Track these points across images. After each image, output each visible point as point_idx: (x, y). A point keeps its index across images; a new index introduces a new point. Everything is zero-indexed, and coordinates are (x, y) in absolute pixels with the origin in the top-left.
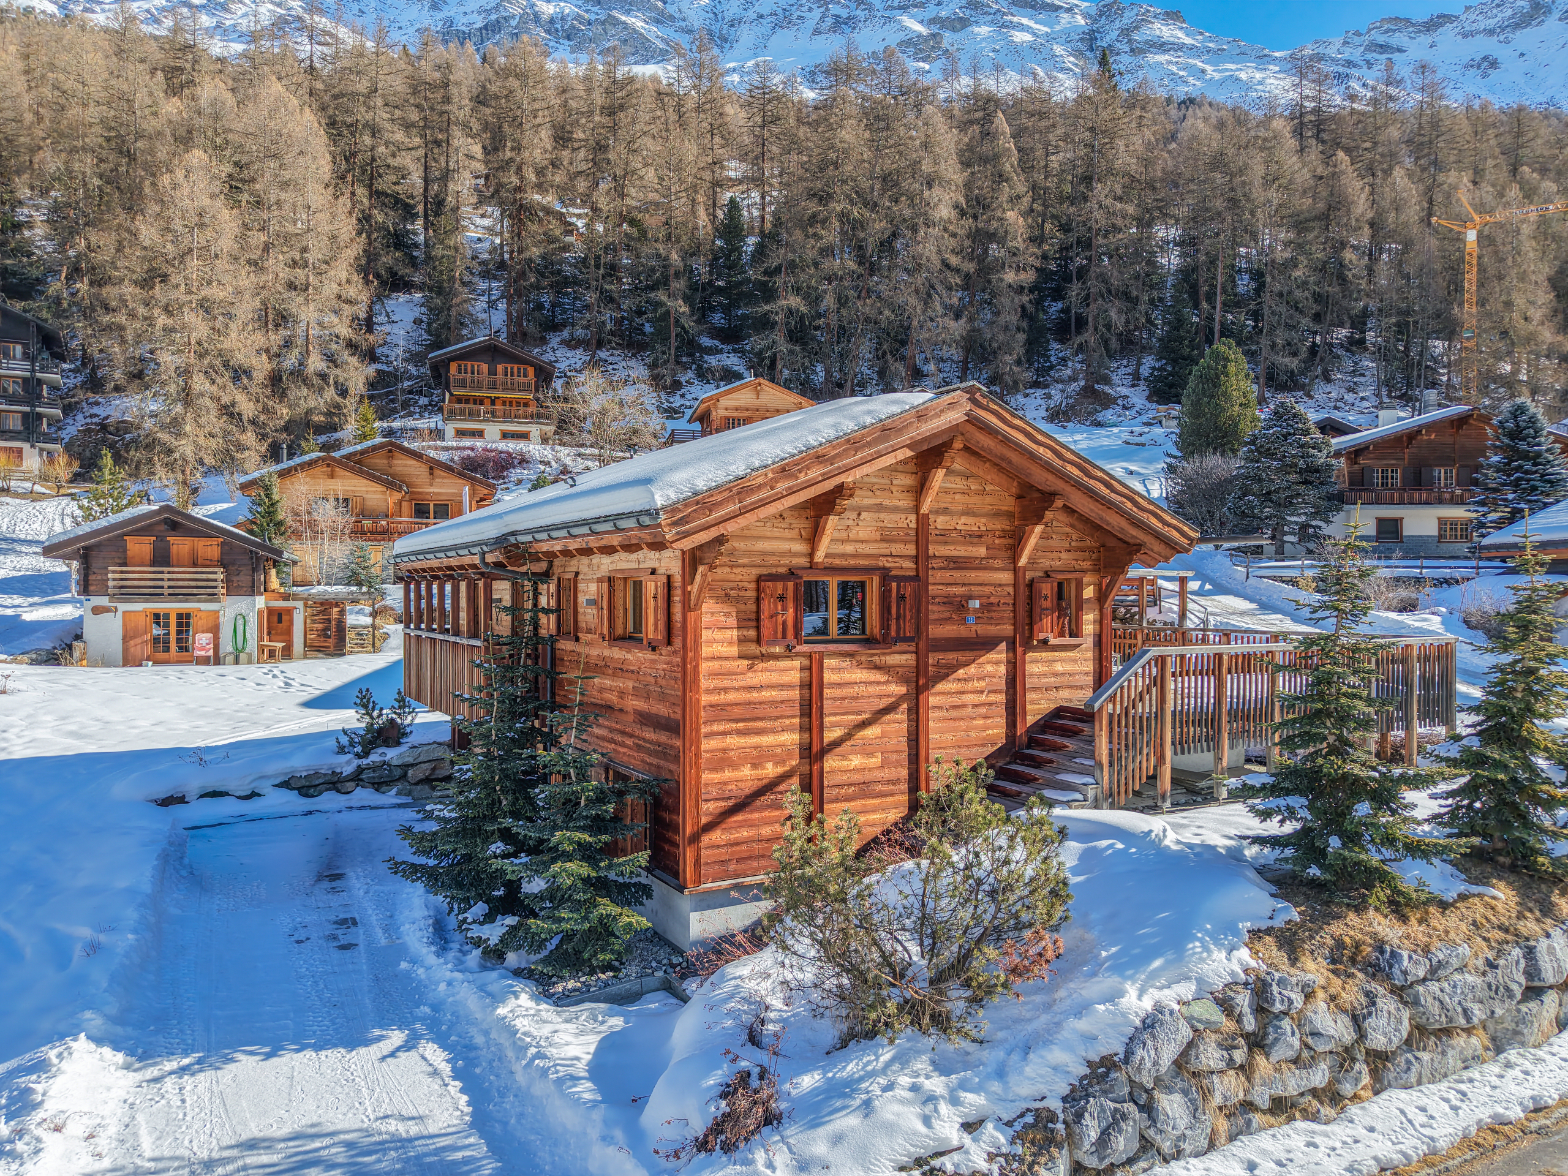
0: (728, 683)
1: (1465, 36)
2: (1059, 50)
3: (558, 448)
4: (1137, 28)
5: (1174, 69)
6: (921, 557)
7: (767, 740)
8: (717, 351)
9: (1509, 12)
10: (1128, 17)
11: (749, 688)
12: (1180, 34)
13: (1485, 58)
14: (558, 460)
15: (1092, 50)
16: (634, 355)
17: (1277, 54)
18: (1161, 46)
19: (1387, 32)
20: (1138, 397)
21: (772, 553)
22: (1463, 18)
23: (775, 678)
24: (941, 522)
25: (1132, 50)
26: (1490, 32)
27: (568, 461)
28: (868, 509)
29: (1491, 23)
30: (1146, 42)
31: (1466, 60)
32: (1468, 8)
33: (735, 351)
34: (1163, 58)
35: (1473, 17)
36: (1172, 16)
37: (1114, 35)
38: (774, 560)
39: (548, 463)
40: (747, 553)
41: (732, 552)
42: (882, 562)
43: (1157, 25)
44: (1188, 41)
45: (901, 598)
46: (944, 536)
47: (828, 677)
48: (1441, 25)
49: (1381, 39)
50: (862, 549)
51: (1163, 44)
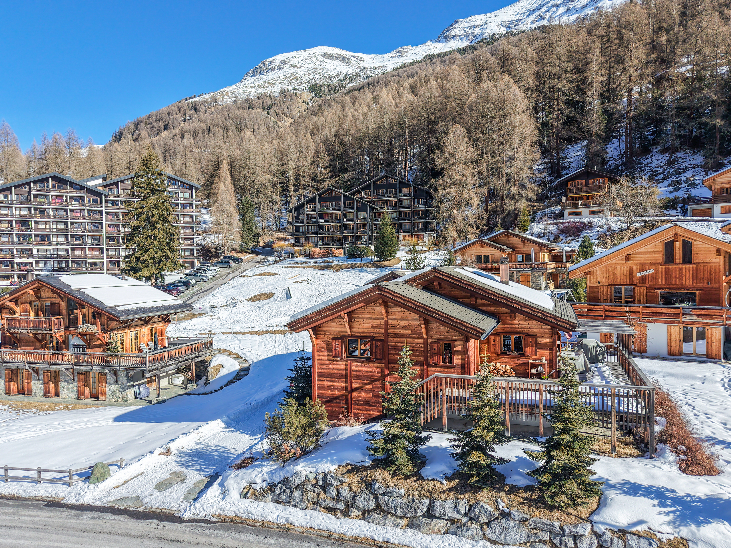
0: (324, 367)
6: (387, 333)
7: (336, 384)
11: (329, 369)
14: (607, 225)
21: (336, 331)
23: (337, 367)
24: (393, 322)
28: (367, 318)
38: (337, 333)
39: (602, 227)
40: (329, 331)
41: (325, 331)
42: (372, 335)
45: (376, 346)
46: (394, 327)
47: (353, 368)
50: (365, 330)
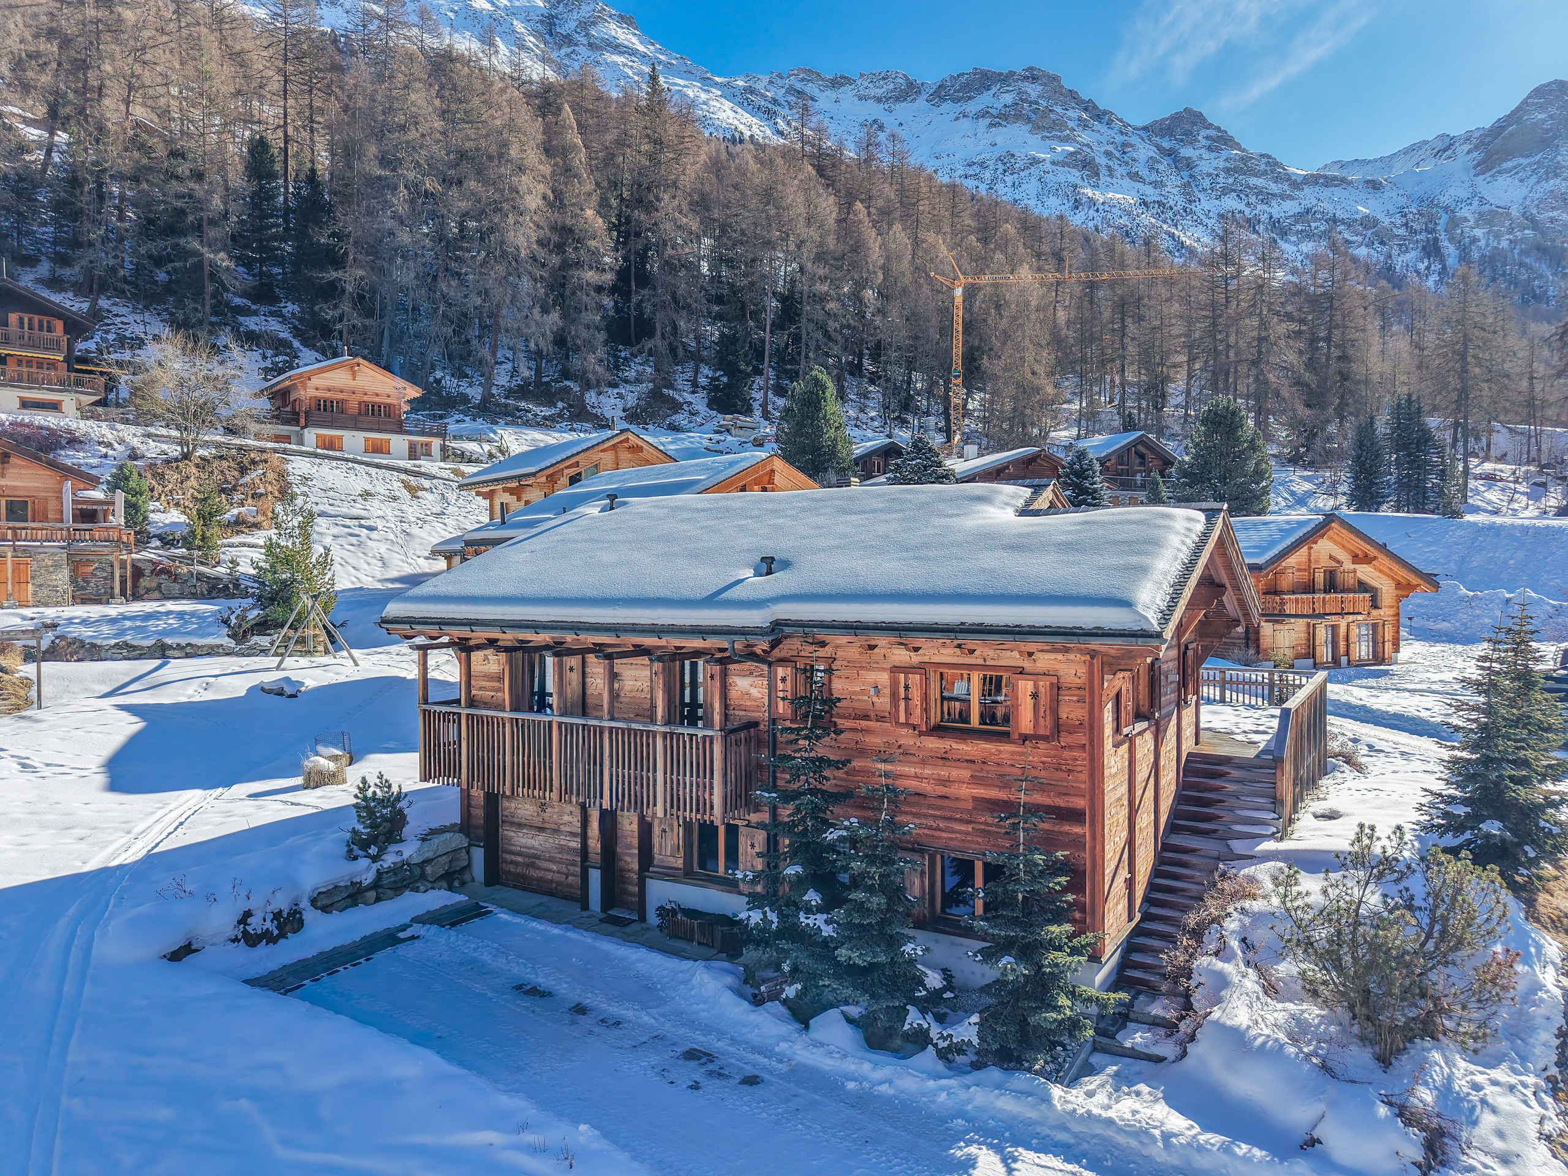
1: (860, 99)
2: (519, 26)
3: (119, 426)
4: (594, 23)
5: (630, 73)
8: (248, 312)
9: (892, 86)
10: (585, 11)
12: (634, 40)
13: (875, 121)
14: (121, 441)
15: (551, 35)
16: (146, 307)
17: (717, 79)
18: (617, 48)
19: (803, 80)
20: (699, 402)
22: (859, 82)
25: (590, 45)
26: (879, 100)
27: (136, 442)
29: (879, 92)
30: (602, 39)
31: (861, 119)
32: (862, 75)
33: (272, 314)
34: (619, 59)
35: (866, 84)
36: (625, 20)
37: (573, 25)
39: (109, 445)
43: (613, 26)
44: (641, 48)
48: (842, 85)
49: (798, 86)
51: (618, 46)
